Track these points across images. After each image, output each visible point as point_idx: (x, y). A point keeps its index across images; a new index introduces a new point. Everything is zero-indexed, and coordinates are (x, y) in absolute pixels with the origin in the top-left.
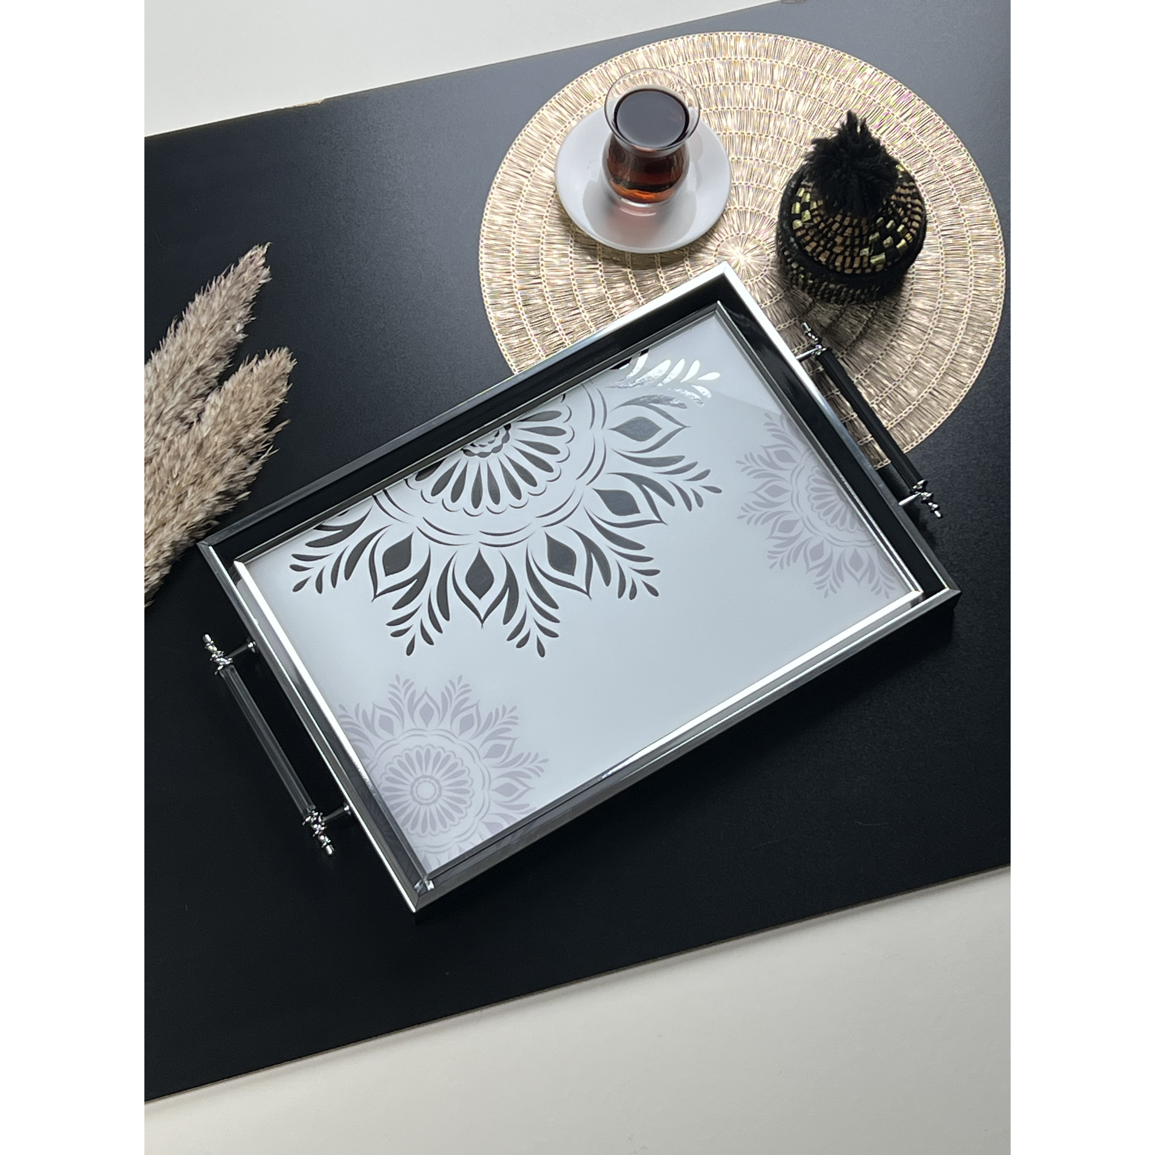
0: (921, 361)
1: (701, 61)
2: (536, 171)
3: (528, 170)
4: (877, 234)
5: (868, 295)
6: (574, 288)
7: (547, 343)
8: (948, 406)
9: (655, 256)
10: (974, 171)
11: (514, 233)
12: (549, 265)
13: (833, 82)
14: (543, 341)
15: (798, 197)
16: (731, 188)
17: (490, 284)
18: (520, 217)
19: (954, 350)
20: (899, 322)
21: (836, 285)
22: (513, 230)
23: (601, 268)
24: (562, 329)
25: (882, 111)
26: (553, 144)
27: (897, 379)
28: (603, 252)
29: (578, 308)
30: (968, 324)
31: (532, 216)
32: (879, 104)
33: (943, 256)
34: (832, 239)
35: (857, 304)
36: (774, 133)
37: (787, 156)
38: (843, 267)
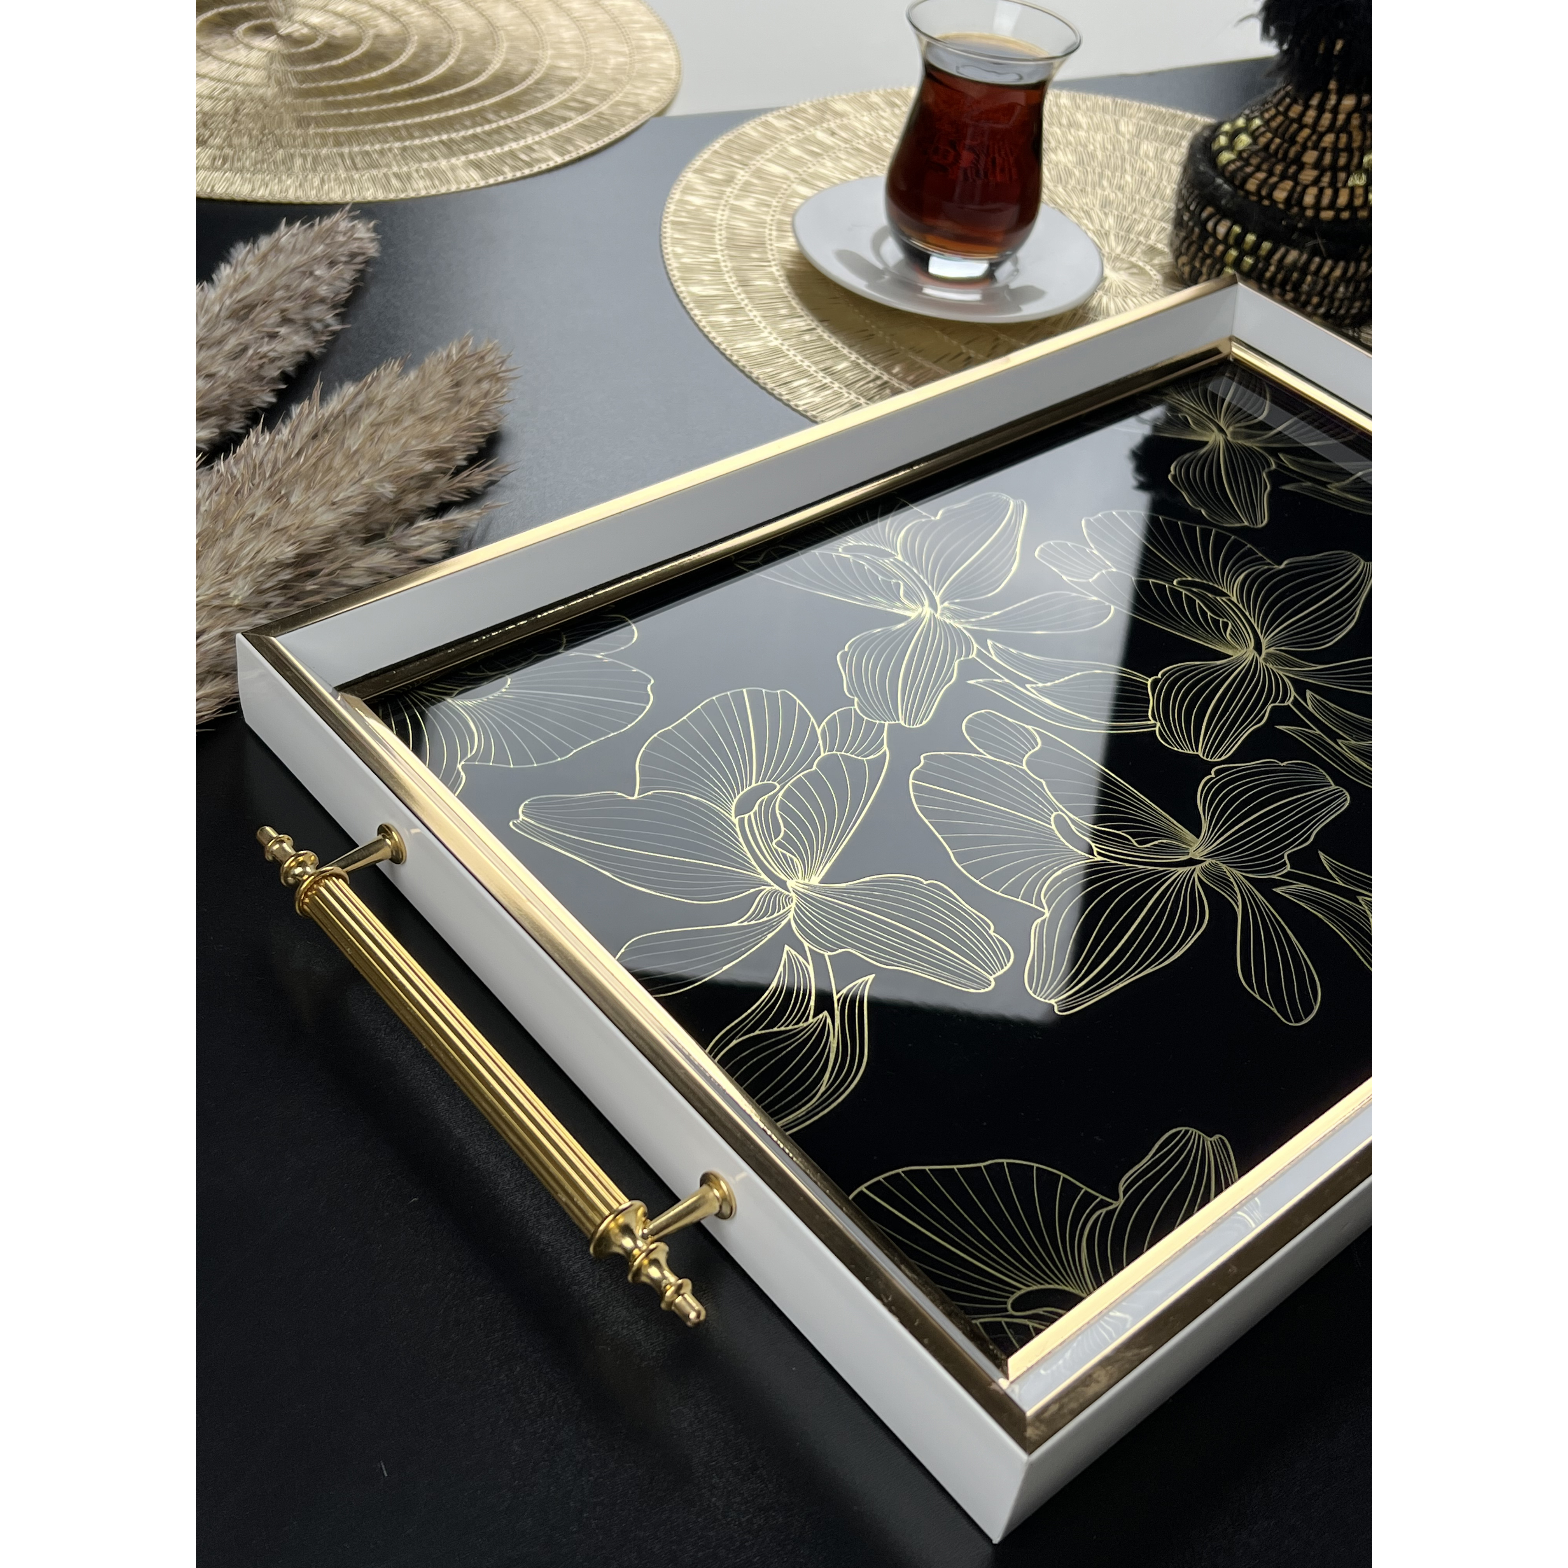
3: (745, 163)
15: (1219, 133)
17: (681, 258)
21: (1301, 252)
22: (720, 212)
34: (1298, 157)
38: (1317, 206)
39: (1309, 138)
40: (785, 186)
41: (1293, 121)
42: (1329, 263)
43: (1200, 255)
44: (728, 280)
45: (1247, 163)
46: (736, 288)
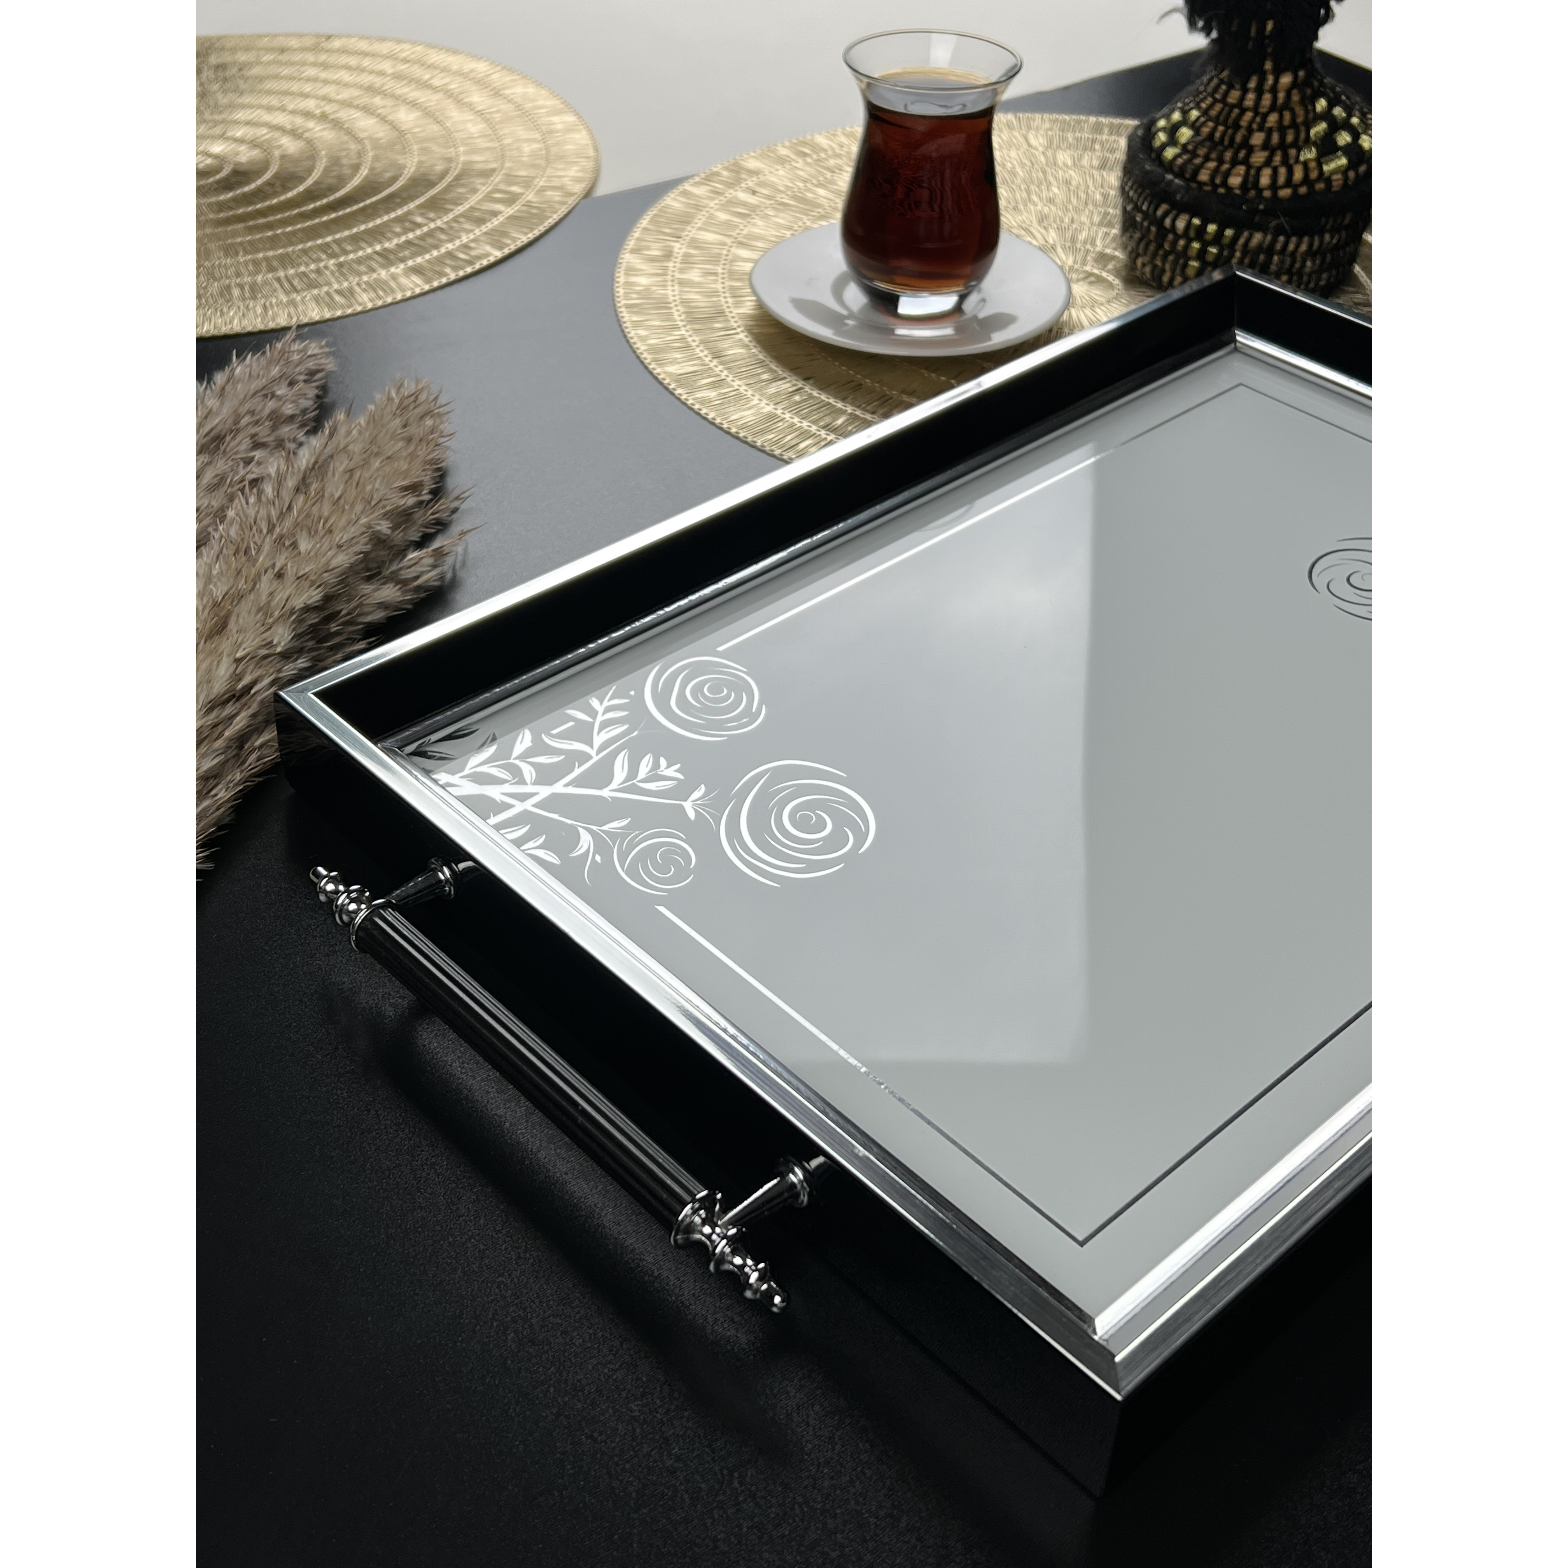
4: (1322, 126)
15: (1156, 130)
34: (1245, 142)
38: (1274, 186)
39: (1253, 120)
40: (725, 252)
41: (1233, 106)
42: (1294, 239)
43: (1161, 252)
44: (701, 355)
45: (1194, 155)
46: (711, 361)
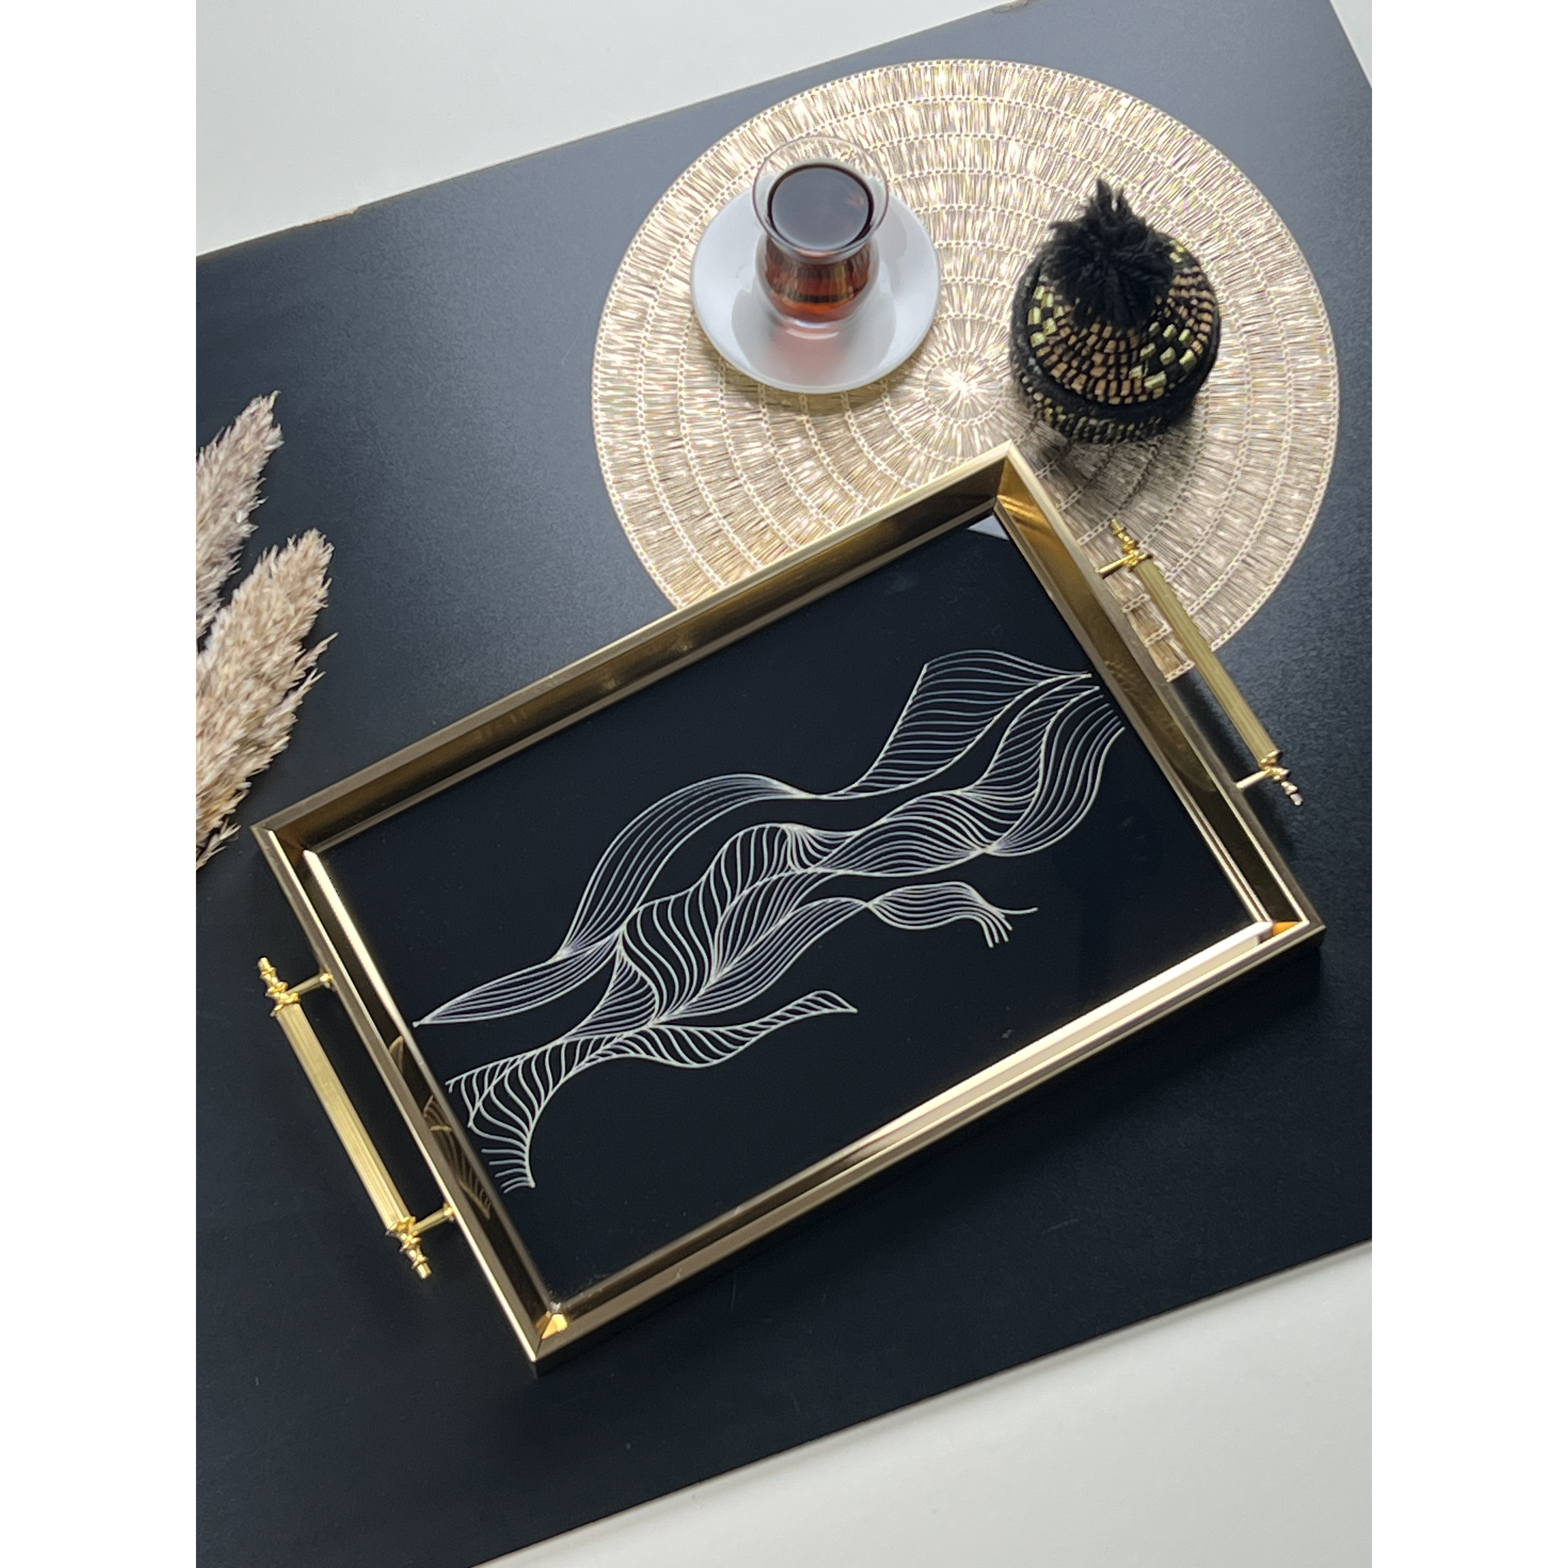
0: (1227, 516)
1: (885, 107)
2: (665, 286)
3: (653, 285)
4: (1152, 347)
5: (1145, 430)
6: (731, 449)
7: (697, 532)
8: (1270, 578)
9: (842, 397)
10: (1284, 236)
11: (640, 377)
12: (692, 420)
13: (1076, 122)
14: (693, 527)
15: (1035, 300)
16: (941, 288)
17: (610, 453)
18: (647, 353)
19: (1272, 496)
20: (1192, 463)
21: (1099, 419)
22: (638, 373)
23: (766, 418)
24: (717, 510)
25: (1147, 159)
26: (686, 245)
27: (1195, 545)
28: (767, 395)
29: (737, 479)
30: (1290, 458)
31: (663, 351)
32: (1142, 149)
33: (1247, 363)
34: (1089, 357)
35: (1131, 441)
36: (997, 204)
37: (1017, 236)
38: (1106, 395)
39: (1096, 343)
45: (1053, 350)
